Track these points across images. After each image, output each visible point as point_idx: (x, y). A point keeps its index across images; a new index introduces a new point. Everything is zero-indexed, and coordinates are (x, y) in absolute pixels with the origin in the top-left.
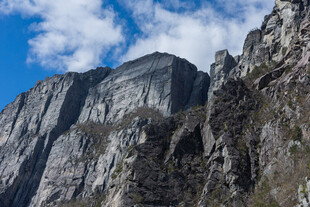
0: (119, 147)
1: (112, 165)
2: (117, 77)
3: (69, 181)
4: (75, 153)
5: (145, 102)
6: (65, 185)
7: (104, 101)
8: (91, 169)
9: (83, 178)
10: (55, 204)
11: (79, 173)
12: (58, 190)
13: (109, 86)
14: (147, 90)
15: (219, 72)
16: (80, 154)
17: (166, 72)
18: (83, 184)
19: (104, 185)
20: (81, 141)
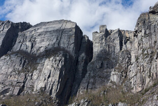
0: (52, 66)
1: (49, 77)
2: (38, 29)
3: (15, 83)
4: (17, 67)
5: (58, 45)
6: (12, 85)
7: (30, 41)
8: (29, 78)
9: (24, 82)
10: (4, 96)
11: (21, 79)
12: (6, 88)
13: (33, 33)
14: (59, 39)
15: (102, 36)
16: (20, 68)
17: (71, 31)
18: (24, 86)
19: (45, 88)
20: (21, 60)
